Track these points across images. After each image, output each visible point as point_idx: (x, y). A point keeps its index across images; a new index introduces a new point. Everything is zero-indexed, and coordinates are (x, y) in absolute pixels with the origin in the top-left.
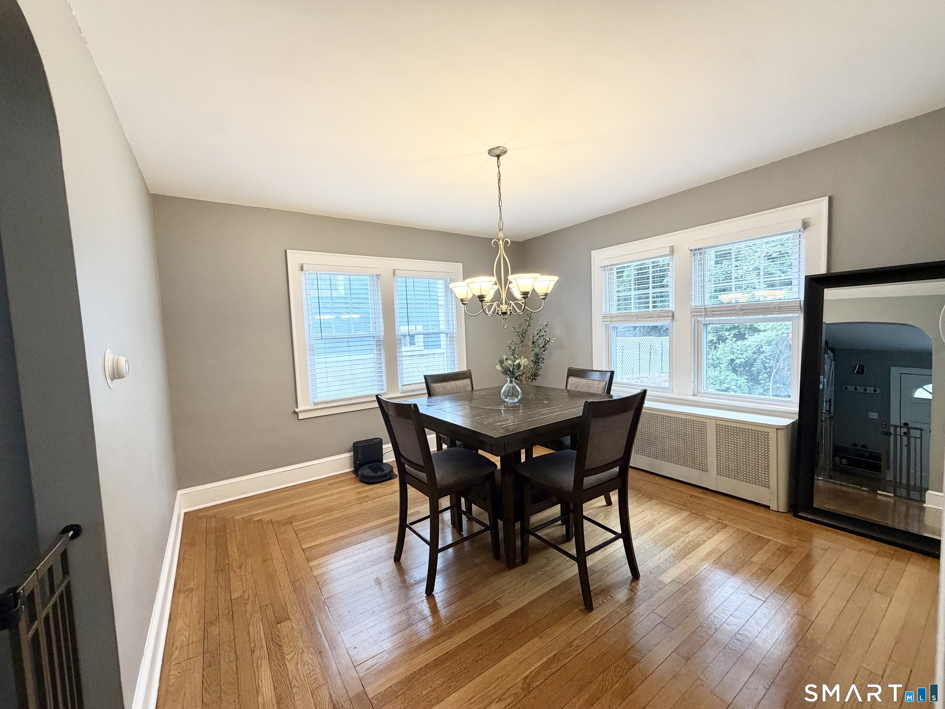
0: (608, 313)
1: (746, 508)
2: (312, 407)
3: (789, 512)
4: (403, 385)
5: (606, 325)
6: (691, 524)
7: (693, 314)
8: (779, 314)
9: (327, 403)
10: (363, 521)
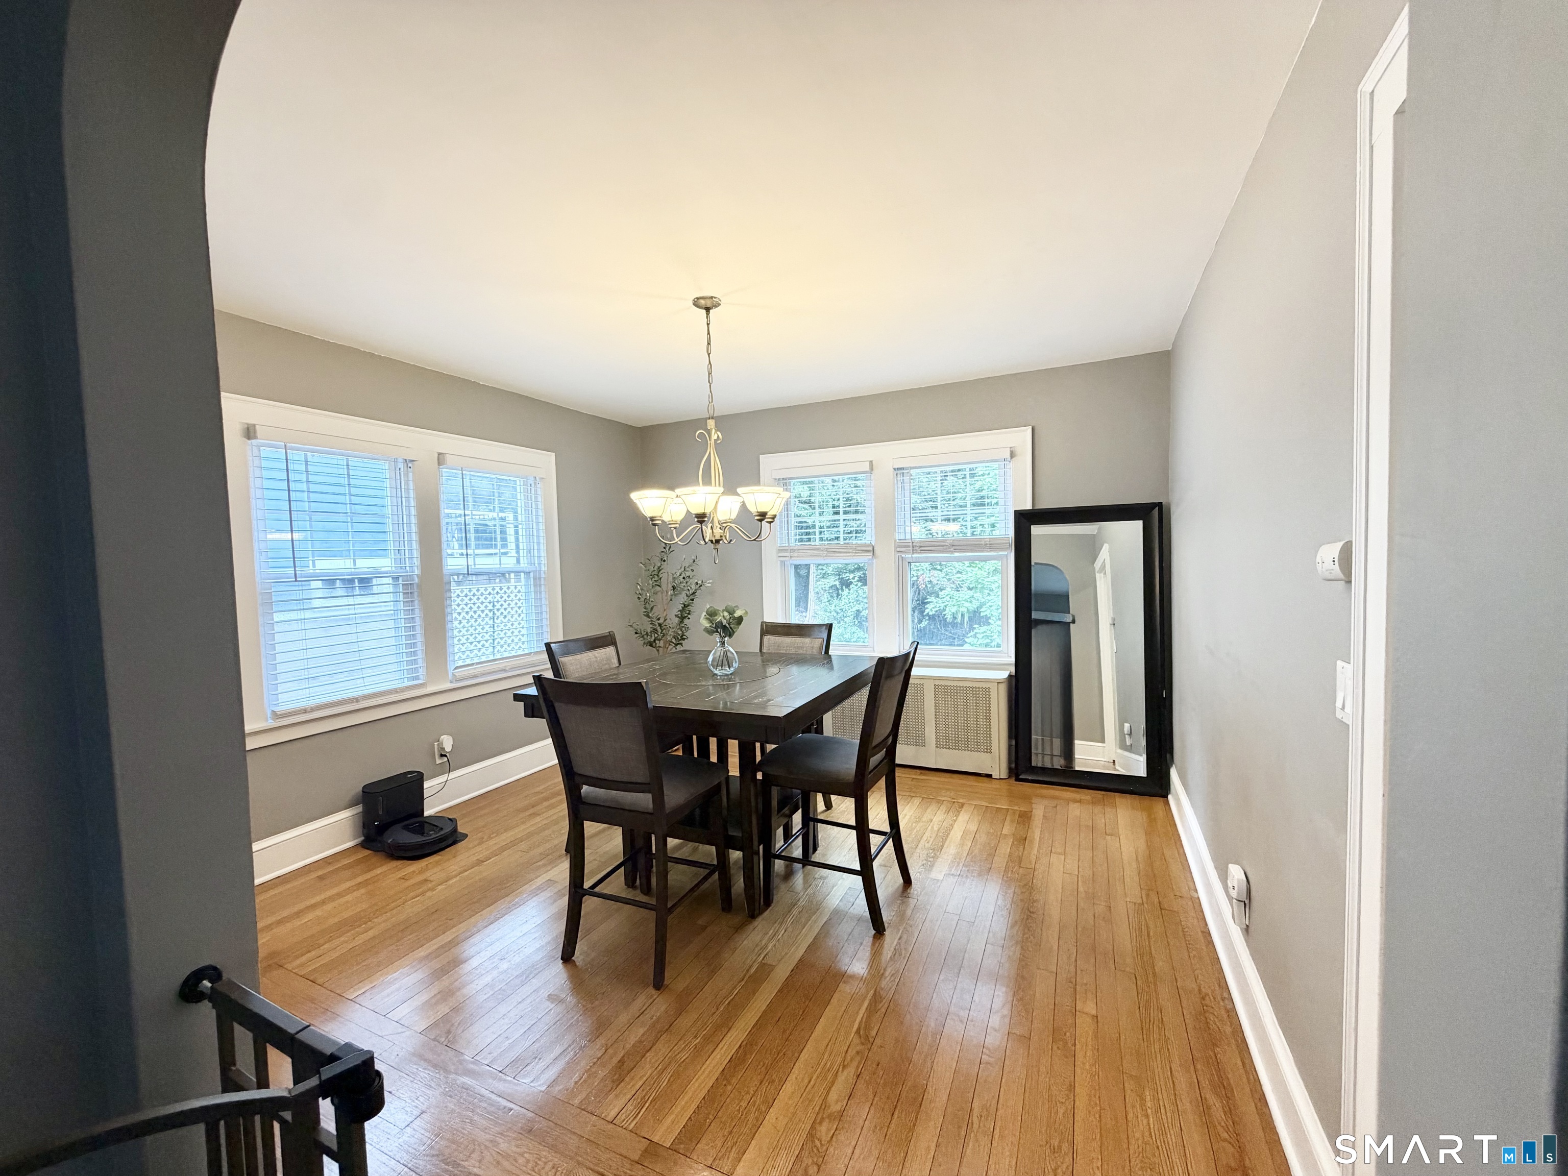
0: (787, 545)
1: (971, 781)
2: (271, 723)
3: (1010, 777)
4: (457, 668)
5: (782, 562)
6: (929, 810)
7: (898, 549)
8: (990, 551)
9: (305, 711)
10: (451, 922)
